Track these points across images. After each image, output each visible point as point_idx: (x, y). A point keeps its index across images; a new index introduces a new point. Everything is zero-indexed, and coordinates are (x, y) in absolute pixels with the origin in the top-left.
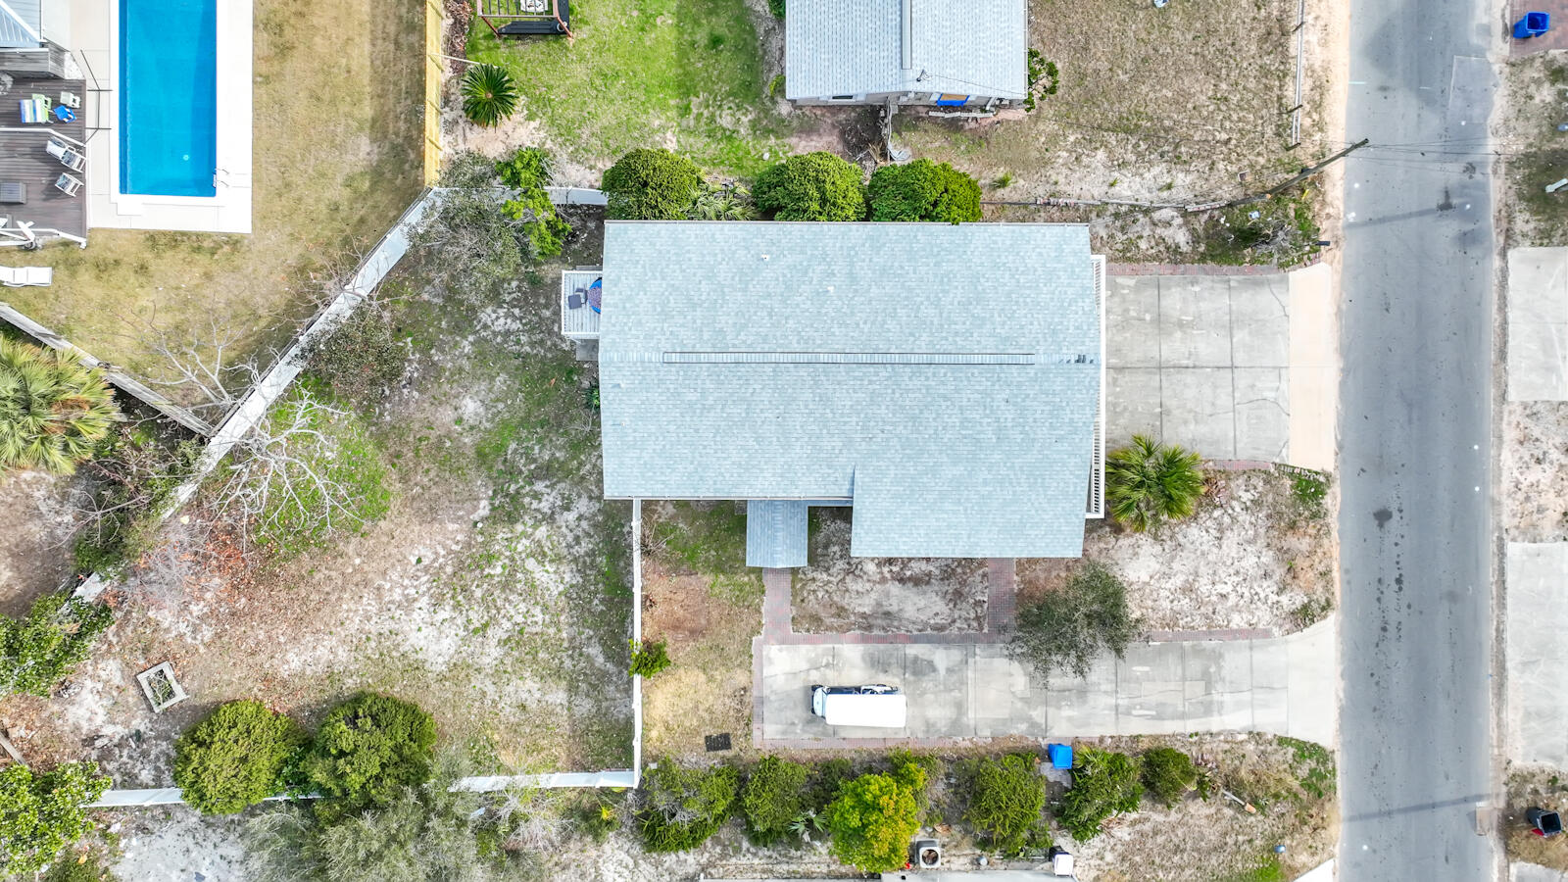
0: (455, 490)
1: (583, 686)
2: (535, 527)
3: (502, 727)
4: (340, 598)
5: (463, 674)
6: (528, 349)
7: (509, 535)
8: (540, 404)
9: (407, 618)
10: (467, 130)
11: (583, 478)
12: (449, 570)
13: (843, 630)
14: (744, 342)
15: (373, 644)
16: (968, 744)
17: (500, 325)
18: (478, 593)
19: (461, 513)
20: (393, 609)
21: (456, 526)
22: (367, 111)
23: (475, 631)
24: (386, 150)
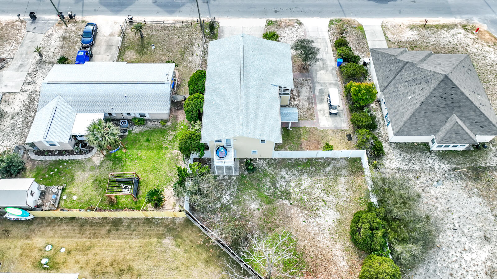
0: (281, 211)
1: (338, 173)
2: (291, 186)
3: (355, 195)
4: (319, 247)
5: (340, 207)
6: (235, 189)
7: (294, 194)
8: (253, 186)
9: (324, 225)
10: (165, 209)
11: (275, 173)
12: (306, 212)
13: (313, 109)
14: (237, 102)
15: (333, 236)
16: (340, 82)
17: (228, 197)
18: (313, 203)
19: (288, 209)
20: (321, 230)
21: (292, 210)
22: (154, 240)
23: (325, 204)
24: (168, 234)
